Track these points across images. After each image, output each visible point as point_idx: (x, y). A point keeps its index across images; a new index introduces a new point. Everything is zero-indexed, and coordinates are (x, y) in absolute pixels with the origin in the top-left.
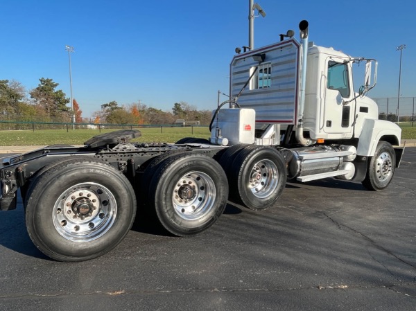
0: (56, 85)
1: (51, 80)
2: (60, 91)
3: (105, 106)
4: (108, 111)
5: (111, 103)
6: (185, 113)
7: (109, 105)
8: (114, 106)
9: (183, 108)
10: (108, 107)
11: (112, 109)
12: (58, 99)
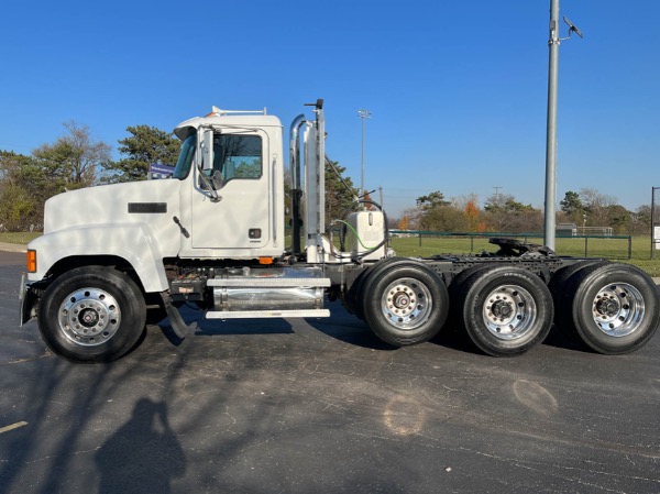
0: (342, 170)
1: (336, 163)
2: (348, 179)
3: (423, 200)
4: (425, 208)
5: (432, 194)
6: (587, 209)
7: (429, 199)
8: (436, 200)
9: (584, 201)
10: (427, 202)
11: (434, 205)
12: (342, 191)
